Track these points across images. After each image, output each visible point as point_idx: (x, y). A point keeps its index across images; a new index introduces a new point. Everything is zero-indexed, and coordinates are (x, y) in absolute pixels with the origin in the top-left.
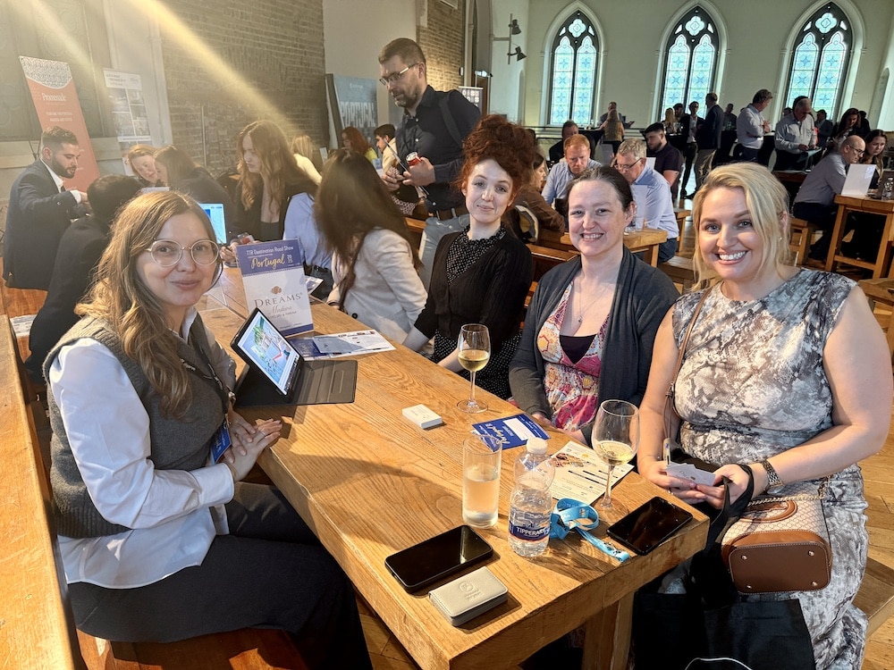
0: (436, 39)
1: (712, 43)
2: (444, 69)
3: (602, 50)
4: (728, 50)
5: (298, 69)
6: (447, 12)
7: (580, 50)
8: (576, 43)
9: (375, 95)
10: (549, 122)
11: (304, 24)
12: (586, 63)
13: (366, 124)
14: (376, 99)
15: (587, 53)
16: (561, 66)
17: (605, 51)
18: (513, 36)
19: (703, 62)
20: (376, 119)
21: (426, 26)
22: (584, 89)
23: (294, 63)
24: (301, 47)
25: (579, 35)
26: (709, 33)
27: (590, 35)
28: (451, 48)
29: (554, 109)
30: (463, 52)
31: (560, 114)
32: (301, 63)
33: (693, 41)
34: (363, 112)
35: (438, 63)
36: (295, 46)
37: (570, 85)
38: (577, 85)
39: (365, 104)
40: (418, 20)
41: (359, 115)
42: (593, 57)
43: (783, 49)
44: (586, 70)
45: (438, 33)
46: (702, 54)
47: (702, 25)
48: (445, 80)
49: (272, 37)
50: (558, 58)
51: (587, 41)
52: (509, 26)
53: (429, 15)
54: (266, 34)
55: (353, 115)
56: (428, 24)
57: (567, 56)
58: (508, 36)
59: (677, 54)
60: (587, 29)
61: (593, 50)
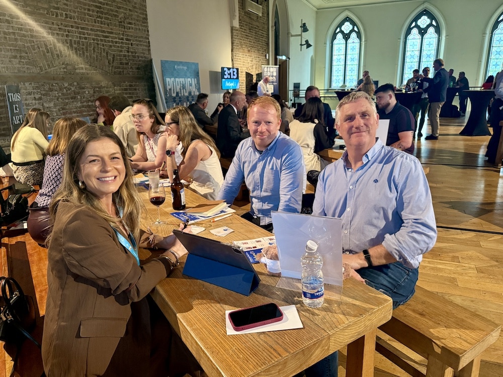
0: (246, 35)
1: (436, 32)
2: (254, 55)
3: (363, 40)
4: (447, 36)
5: (125, 56)
6: (255, 18)
7: (350, 41)
8: (346, 37)
9: (198, 73)
10: (330, 87)
11: (130, 23)
12: (353, 49)
13: (190, 93)
14: (198, 76)
15: (353, 42)
16: (338, 51)
17: (365, 41)
18: (303, 33)
19: (430, 44)
20: (199, 89)
21: (238, 26)
22: (353, 65)
23: (121, 51)
24: (127, 40)
25: (348, 32)
26: (433, 26)
27: (355, 31)
28: (258, 41)
29: (334, 78)
30: (268, 44)
31: (338, 81)
32: (128, 52)
33: (423, 32)
34: (187, 86)
35: (249, 51)
36: (122, 39)
37: (343, 63)
38: (348, 62)
39: (189, 79)
40: (231, 22)
41: (184, 87)
42: (358, 45)
43: (484, 33)
44: (353, 53)
45: (248, 31)
46: (429, 40)
47: (428, 21)
48: (254, 62)
49: (98, 33)
50: (335, 47)
51: (354, 35)
52: (301, 27)
53: (240, 20)
54: (91, 30)
55: (178, 87)
56: (239, 25)
57: (340, 45)
58: (300, 33)
59: (413, 40)
60: (354, 28)
61: (357, 40)
